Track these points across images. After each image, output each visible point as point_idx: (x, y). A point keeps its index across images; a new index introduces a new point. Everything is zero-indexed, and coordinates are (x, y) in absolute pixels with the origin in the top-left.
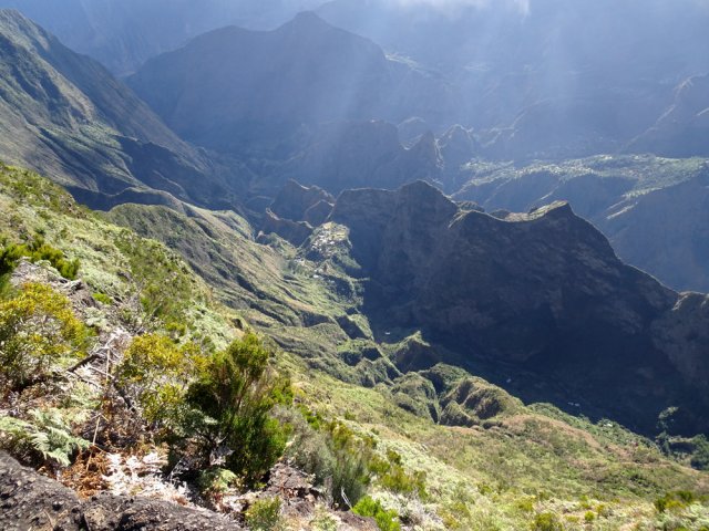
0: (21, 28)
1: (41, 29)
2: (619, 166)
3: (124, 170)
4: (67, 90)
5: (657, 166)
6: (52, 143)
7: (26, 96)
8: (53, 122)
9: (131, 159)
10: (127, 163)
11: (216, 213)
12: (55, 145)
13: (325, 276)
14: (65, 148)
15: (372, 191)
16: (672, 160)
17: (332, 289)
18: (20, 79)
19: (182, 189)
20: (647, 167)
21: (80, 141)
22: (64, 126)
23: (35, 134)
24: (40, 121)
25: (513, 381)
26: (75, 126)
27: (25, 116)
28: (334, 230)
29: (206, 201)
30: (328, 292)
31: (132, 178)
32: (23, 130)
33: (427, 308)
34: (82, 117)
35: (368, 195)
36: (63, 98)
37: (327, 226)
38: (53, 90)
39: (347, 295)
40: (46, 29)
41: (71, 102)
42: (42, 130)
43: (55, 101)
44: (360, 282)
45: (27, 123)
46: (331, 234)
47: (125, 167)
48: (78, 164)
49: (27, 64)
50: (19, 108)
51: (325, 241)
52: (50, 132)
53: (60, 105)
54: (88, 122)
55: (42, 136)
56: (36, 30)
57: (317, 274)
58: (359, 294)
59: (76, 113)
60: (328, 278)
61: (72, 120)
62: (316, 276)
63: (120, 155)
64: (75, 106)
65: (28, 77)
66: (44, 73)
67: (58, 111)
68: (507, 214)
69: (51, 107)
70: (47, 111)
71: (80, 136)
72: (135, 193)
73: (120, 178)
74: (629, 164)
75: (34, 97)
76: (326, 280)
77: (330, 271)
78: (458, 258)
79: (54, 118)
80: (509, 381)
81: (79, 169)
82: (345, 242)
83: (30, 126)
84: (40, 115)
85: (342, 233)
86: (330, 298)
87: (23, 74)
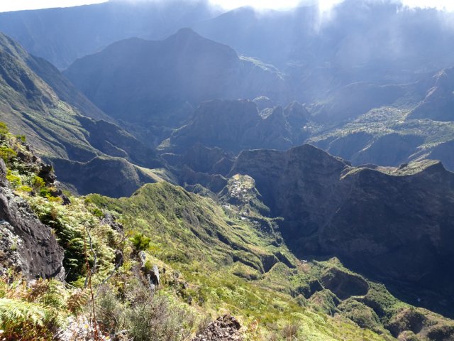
1: (9, 40)
2: (411, 127)
3: (84, 142)
4: (40, 84)
5: (436, 127)
6: (31, 123)
7: (10, 88)
8: (30, 107)
9: (88, 133)
10: (86, 136)
11: (154, 170)
12: (34, 125)
13: (250, 218)
14: (42, 127)
15: (266, 151)
16: (445, 123)
17: (258, 228)
18: (5, 76)
19: (126, 153)
20: (430, 128)
21: (51, 121)
22: (38, 110)
23: (19, 117)
24: (21, 107)
25: (422, 300)
26: (46, 109)
27: (11, 104)
28: (242, 180)
29: (144, 162)
30: (255, 230)
31: (92, 147)
32: (10, 114)
33: (333, 240)
34: (51, 103)
35: (263, 154)
36: (37, 89)
37: (236, 177)
38: (30, 84)
39: (268, 232)
41: (43, 92)
42: (23, 114)
43: (31, 92)
44: (274, 221)
45: (13, 110)
46: (241, 184)
47: (85, 140)
48: (52, 139)
49: (10, 65)
50: (6, 98)
51: (239, 189)
52: (30, 115)
53: (35, 95)
54: (54, 106)
55: (24, 119)
56: (6, 40)
57: (243, 216)
58: (276, 230)
59: (46, 100)
60: (253, 219)
61: (44, 105)
62: (243, 218)
63: (80, 130)
64: (46, 95)
65: (11, 74)
66: (22, 71)
67: (34, 100)
68: (375, 167)
69: (29, 96)
70: (26, 99)
71: (51, 118)
72: (101, 160)
73: (84, 148)
74: (418, 126)
75: (16, 89)
76: (251, 221)
77: (253, 214)
78: (354, 203)
79: (31, 104)
80: (419, 300)
81: (53, 142)
82: (253, 189)
83: (15, 112)
84: (21, 102)
85: (249, 183)
86: (259, 236)
87: (7, 72)
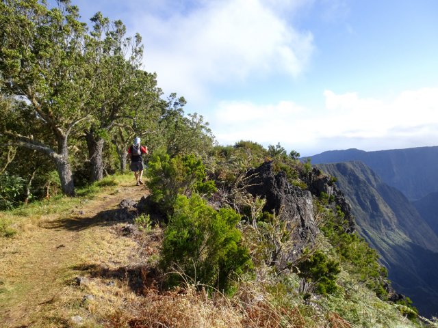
0: (362, 171)
1: (372, 171)
4: (384, 208)
6: (367, 239)
7: (359, 208)
8: (370, 225)
12: (369, 241)
14: (375, 244)
18: (358, 198)
21: (385, 241)
22: (376, 229)
23: (359, 231)
24: (363, 224)
26: (383, 230)
34: (389, 226)
36: (380, 212)
38: (375, 207)
40: (375, 172)
41: (385, 215)
42: (363, 229)
43: (375, 213)
48: (380, 257)
49: (364, 190)
52: (368, 232)
53: (377, 216)
54: (392, 229)
55: (362, 233)
56: (369, 172)
59: (386, 223)
61: (383, 226)
64: (387, 218)
65: (363, 198)
66: (373, 196)
67: (375, 220)
69: (372, 216)
70: (368, 218)
71: (385, 238)
75: (364, 209)
79: (372, 224)
81: (381, 260)
84: (365, 220)
87: (361, 196)
